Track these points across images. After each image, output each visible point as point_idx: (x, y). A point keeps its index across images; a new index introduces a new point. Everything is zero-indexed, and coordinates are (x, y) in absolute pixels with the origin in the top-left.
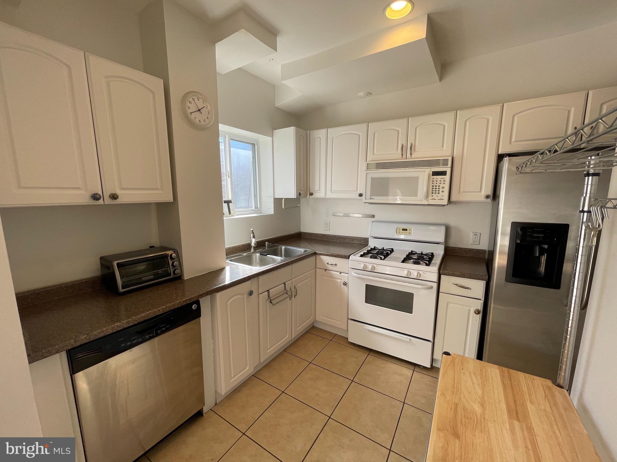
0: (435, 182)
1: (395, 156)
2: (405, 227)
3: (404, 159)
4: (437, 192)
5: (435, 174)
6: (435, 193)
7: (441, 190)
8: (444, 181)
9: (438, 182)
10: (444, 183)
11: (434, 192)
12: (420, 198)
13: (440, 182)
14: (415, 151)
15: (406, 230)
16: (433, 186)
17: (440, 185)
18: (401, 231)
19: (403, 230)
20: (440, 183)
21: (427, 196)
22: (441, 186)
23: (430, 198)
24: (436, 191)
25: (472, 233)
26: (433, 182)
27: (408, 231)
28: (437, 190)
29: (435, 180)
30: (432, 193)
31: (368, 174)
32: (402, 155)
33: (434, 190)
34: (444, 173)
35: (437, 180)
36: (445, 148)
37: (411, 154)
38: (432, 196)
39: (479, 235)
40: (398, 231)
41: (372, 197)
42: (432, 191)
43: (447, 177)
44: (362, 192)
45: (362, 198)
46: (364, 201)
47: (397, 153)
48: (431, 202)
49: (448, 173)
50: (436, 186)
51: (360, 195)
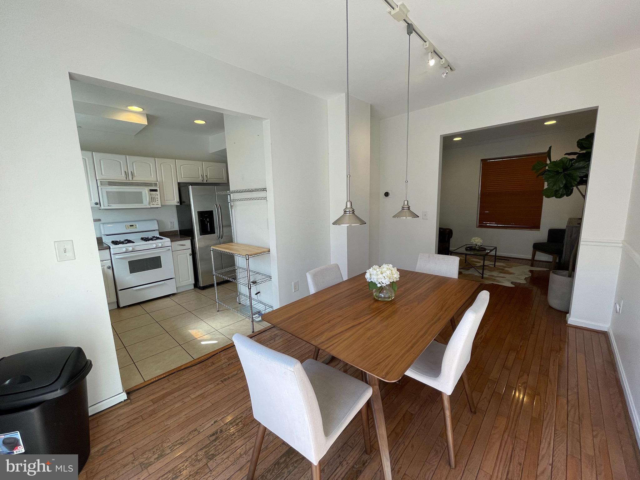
0: (152, 195)
1: (121, 177)
2: (131, 224)
3: (128, 181)
4: (154, 200)
5: (152, 190)
7: (156, 199)
8: (157, 195)
9: (154, 195)
11: (153, 201)
12: (146, 203)
14: (134, 176)
15: (133, 226)
18: (129, 227)
19: (130, 226)
21: (149, 204)
22: (156, 197)
23: (151, 204)
25: (169, 223)
27: (134, 226)
28: (154, 199)
31: (102, 188)
32: (126, 178)
34: (156, 190)
36: (152, 177)
37: (132, 178)
39: (173, 223)
40: (127, 227)
41: (110, 205)
42: (152, 200)
43: (158, 193)
44: (98, 202)
45: (98, 206)
46: (102, 207)
47: (122, 176)
48: (152, 206)
49: (158, 190)
50: (153, 197)
51: (97, 204)
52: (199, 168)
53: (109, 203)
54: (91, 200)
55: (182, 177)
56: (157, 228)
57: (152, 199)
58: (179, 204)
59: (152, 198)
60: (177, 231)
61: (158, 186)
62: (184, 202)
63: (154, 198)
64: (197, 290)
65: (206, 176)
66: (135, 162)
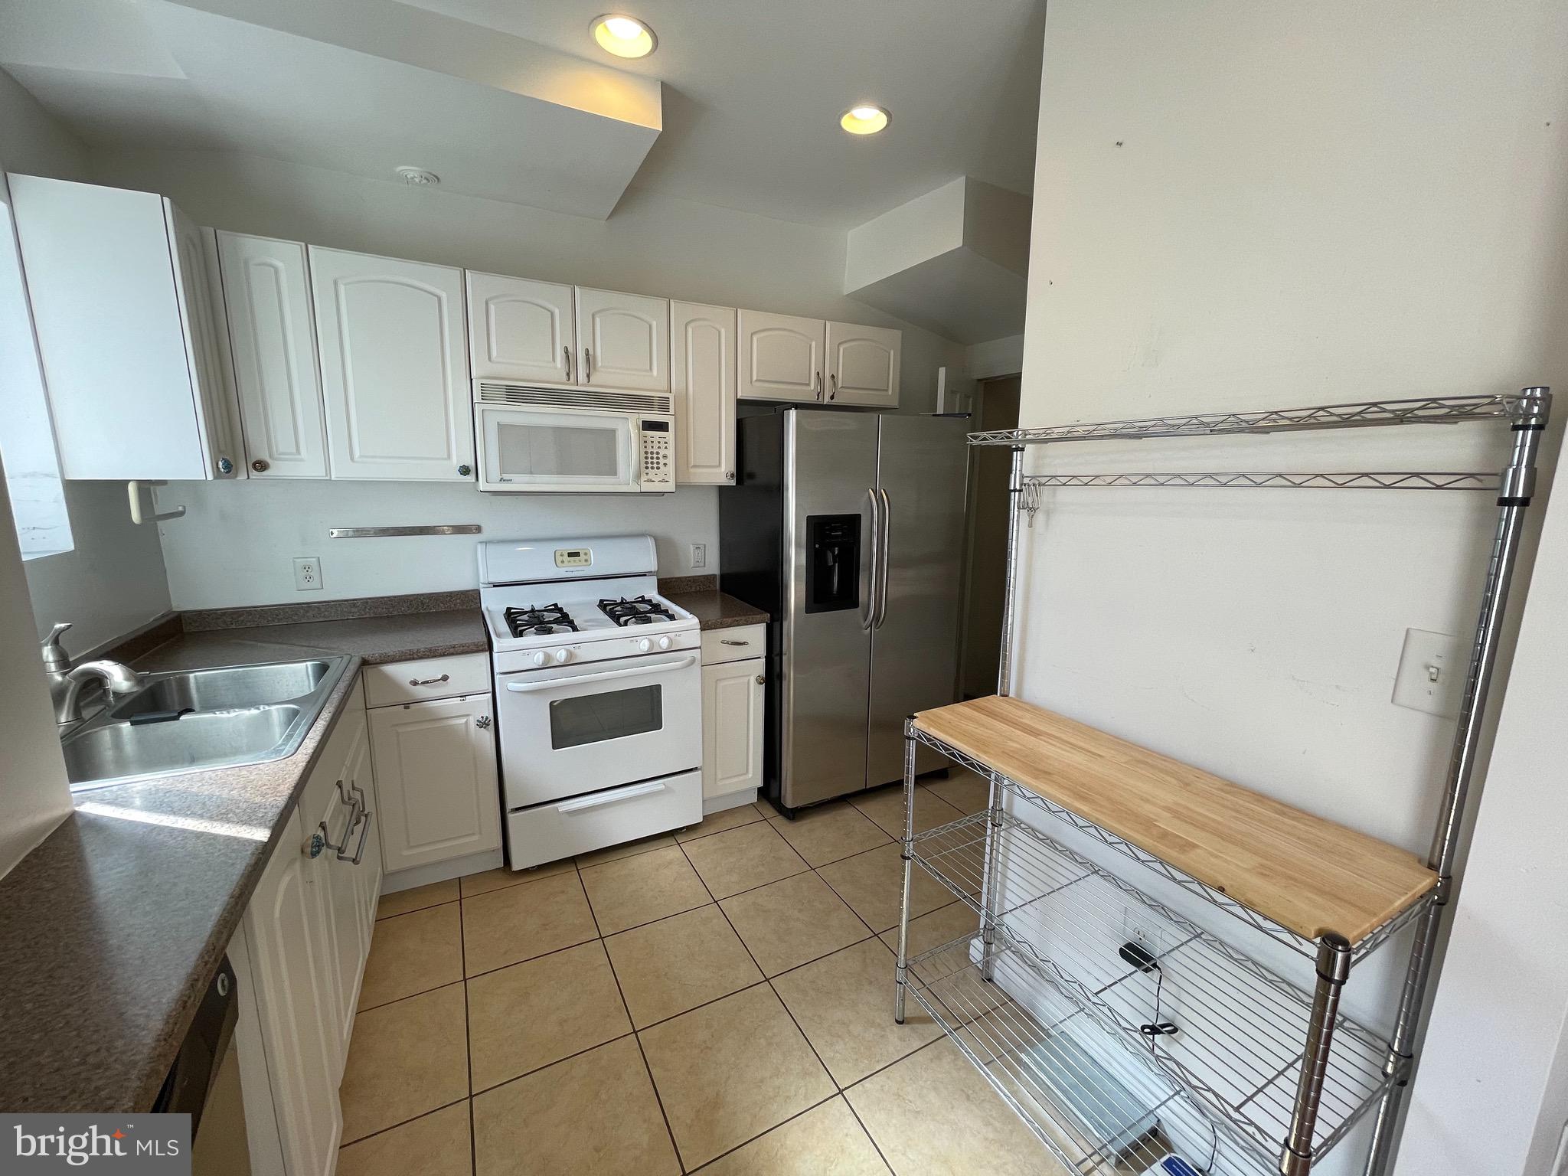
0: (649, 445)
1: (550, 372)
2: (573, 547)
3: (572, 384)
4: (655, 465)
5: (649, 426)
6: (652, 468)
7: (662, 461)
8: (666, 443)
9: (656, 445)
10: (666, 448)
11: (650, 465)
12: (624, 479)
13: (659, 445)
14: (595, 368)
15: (577, 554)
16: (646, 453)
17: (658, 450)
18: (565, 557)
19: (571, 555)
20: (659, 447)
21: (638, 476)
22: (662, 452)
23: (644, 478)
24: (652, 463)
25: (691, 546)
26: (646, 444)
27: (581, 556)
28: (655, 461)
29: (649, 440)
30: (647, 468)
31: (486, 413)
32: (568, 374)
33: (650, 460)
34: (662, 427)
35: (652, 439)
36: (655, 373)
37: (588, 376)
38: (647, 474)
39: (702, 547)
40: (559, 559)
41: (506, 476)
42: (646, 463)
43: (670, 435)
44: (470, 463)
45: (471, 478)
46: (482, 485)
47: (556, 368)
48: (646, 487)
49: (671, 427)
50: (652, 453)
51: (465, 471)
52: (810, 346)
53: (503, 470)
54: (449, 456)
55: (755, 378)
56: (654, 567)
57: (649, 460)
58: (733, 483)
59: (649, 455)
60: (715, 576)
61: (672, 411)
62: (751, 476)
63: (655, 456)
65: (833, 376)
66: (599, 312)
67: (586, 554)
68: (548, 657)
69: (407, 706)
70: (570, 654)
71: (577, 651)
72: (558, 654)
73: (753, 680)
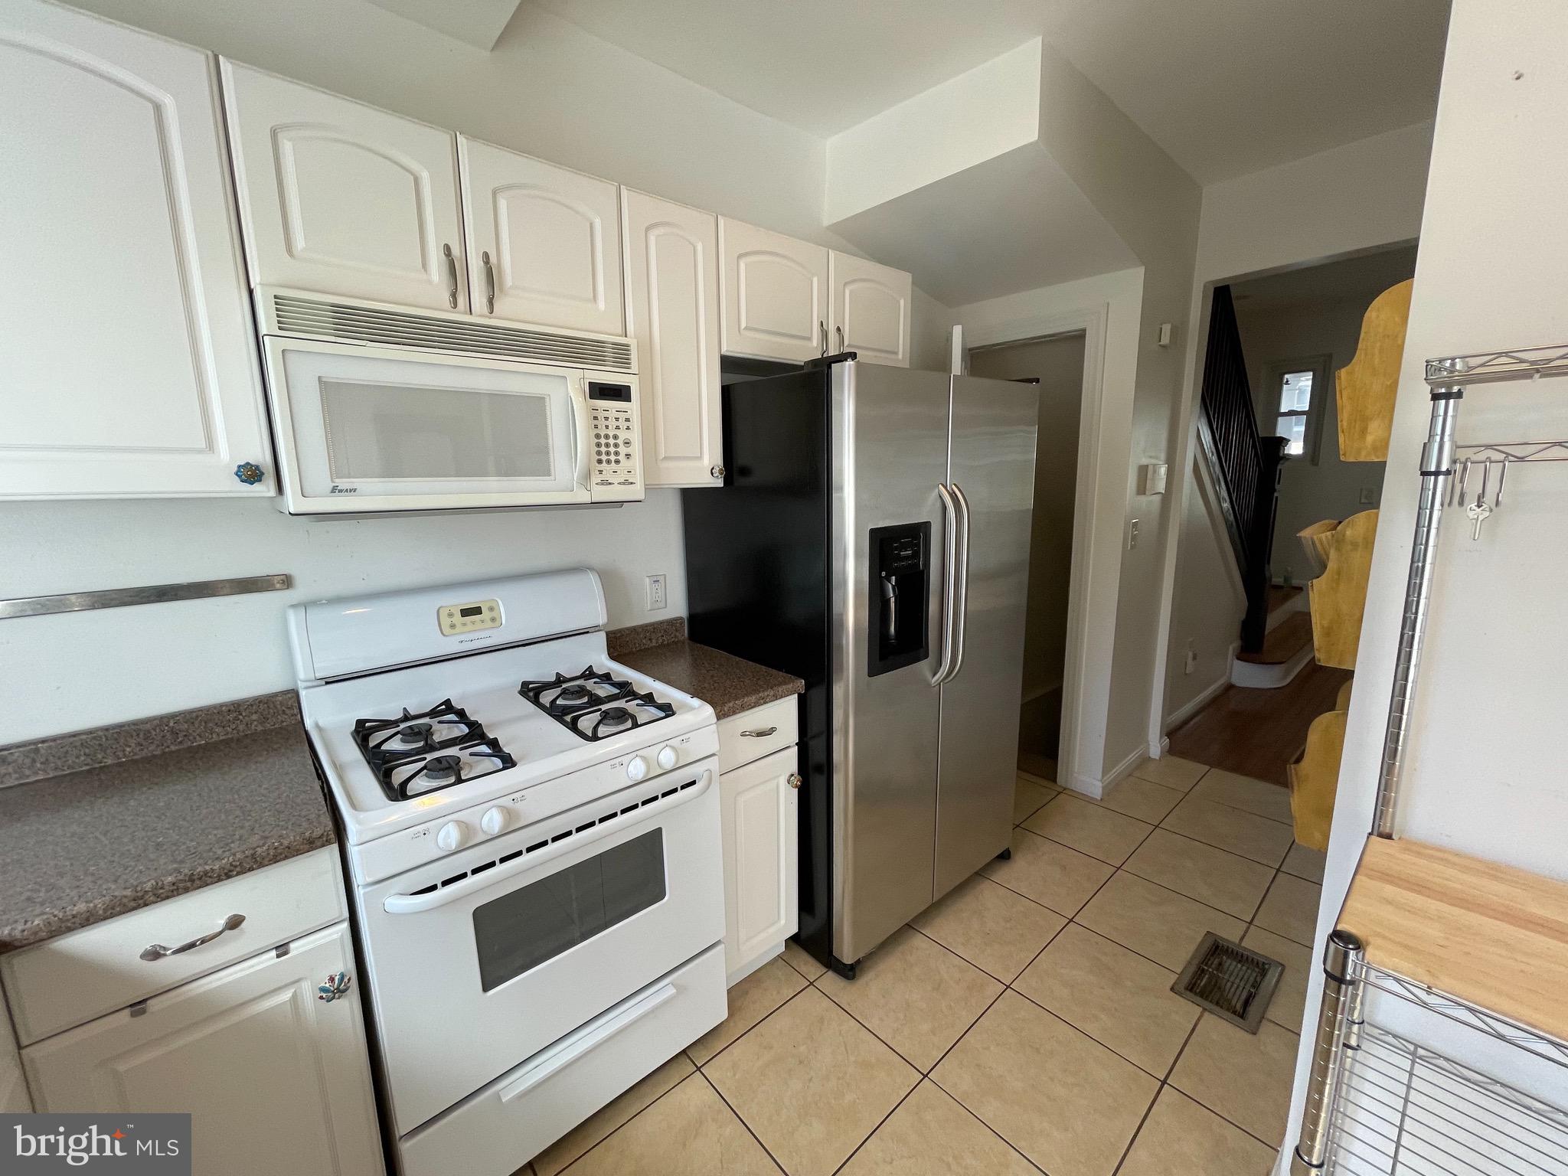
0: (602, 423)
1: (424, 289)
2: (469, 599)
3: (462, 312)
4: (613, 458)
5: (602, 391)
6: (609, 462)
7: (623, 450)
8: (627, 420)
9: (612, 423)
10: (628, 428)
11: (604, 457)
12: (565, 482)
13: (617, 424)
14: (501, 290)
15: (477, 611)
16: (598, 436)
17: (617, 432)
18: (458, 618)
19: (465, 613)
20: (618, 428)
21: (587, 476)
22: (623, 435)
23: (596, 478)
24: (608, 453)
25: (648, 580)
26: (596, 422)
27: (486, 614)
28: (612, 449)
29: (601, 415)
30: (600, 462)
31: (288, 356)
32: (454, 295)
33: (603, 449)
34: (619, 393)
35: (606, 414)
36: (602, 305)
37: (491, 302)
38: (601, 472)
39: (663, 578)
40: (446, 622)
41: (343, 483)
42: (599, 453)
43: (633, 407)
44: (260, 455)
45: (265, 489)
46: (292, 501)
47: (430, 282)
48: (601, 494)
49: (634, 394)
50: (607, 437)
51: (251, 474)
52: (811, 282)
53: (336, 472)
54: (210, 446)
55: (743, 325)
56: (601, 619)
57: (605, 450)
58: (719, 483)
59: (603, 441)
60: (681, 618)
61: (634, 368)
62: (745, 471)
63: (611, 441)
64: (811, 968)
65: (839, 329)
66: (509, 187)
67: (491, 609)
68: (466, 829)
69: (138, 1007)
70: (509, 814)
71: (519, 806)
72: (486, 819)
73: (783, 780)
